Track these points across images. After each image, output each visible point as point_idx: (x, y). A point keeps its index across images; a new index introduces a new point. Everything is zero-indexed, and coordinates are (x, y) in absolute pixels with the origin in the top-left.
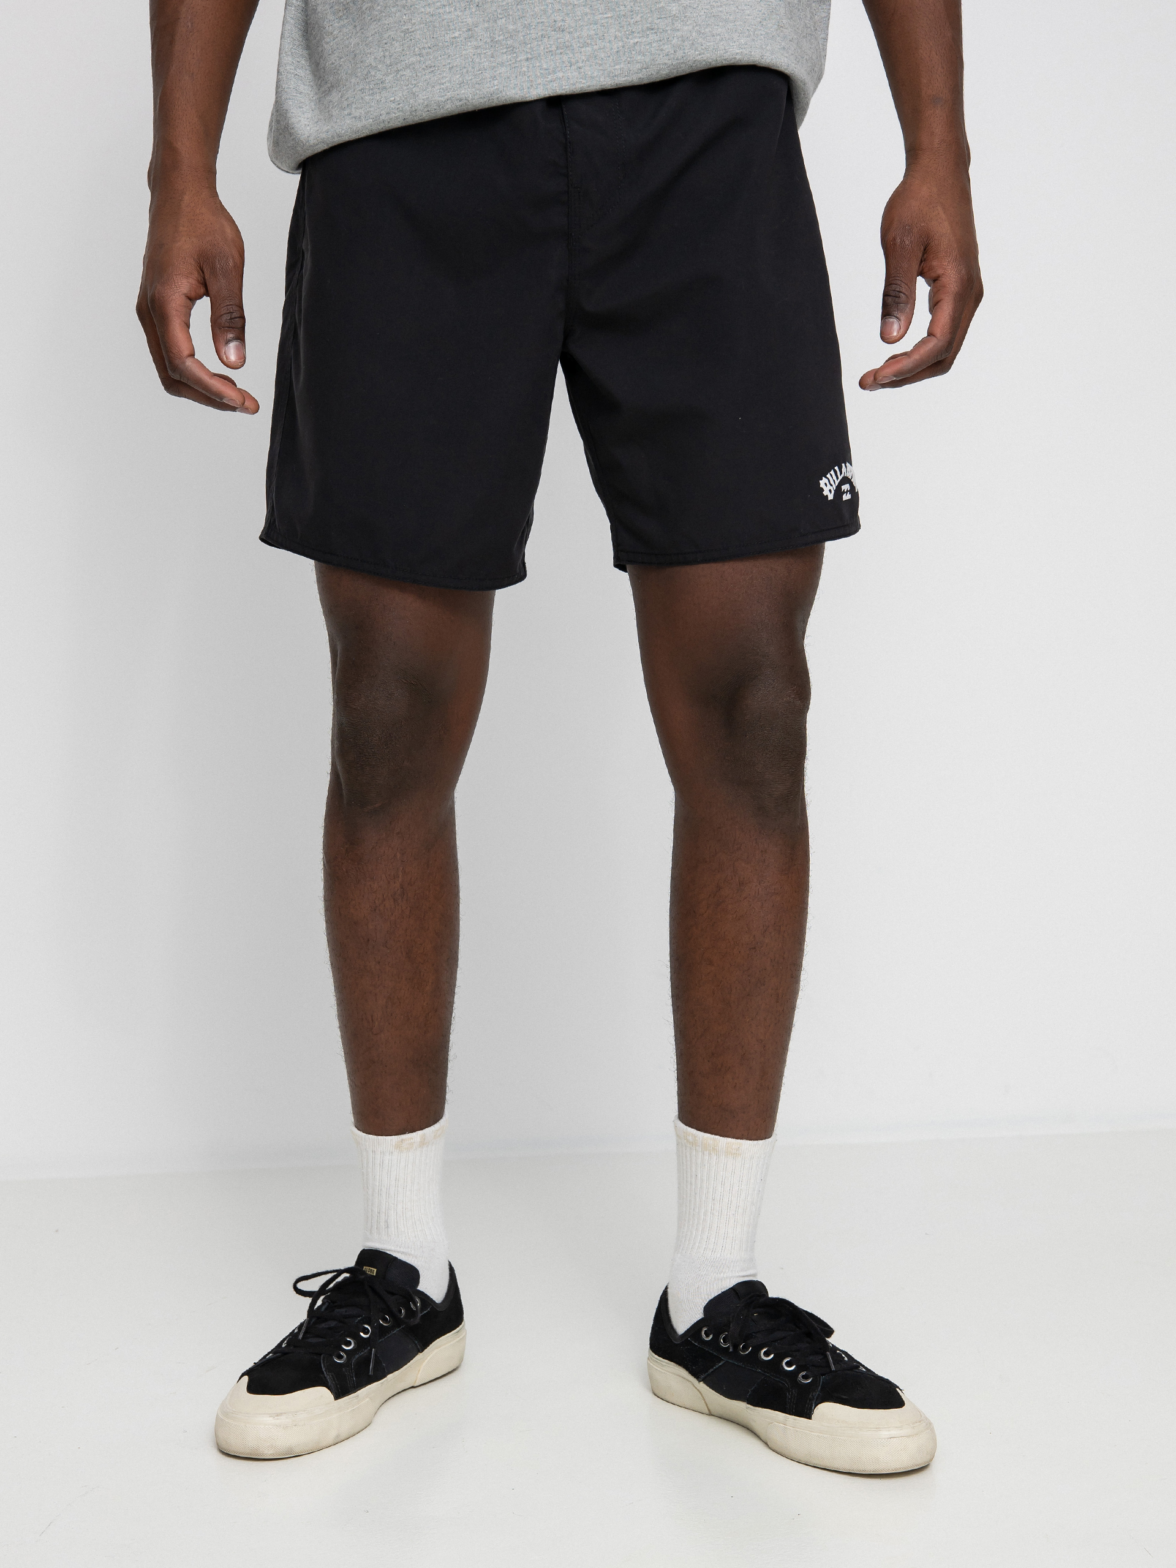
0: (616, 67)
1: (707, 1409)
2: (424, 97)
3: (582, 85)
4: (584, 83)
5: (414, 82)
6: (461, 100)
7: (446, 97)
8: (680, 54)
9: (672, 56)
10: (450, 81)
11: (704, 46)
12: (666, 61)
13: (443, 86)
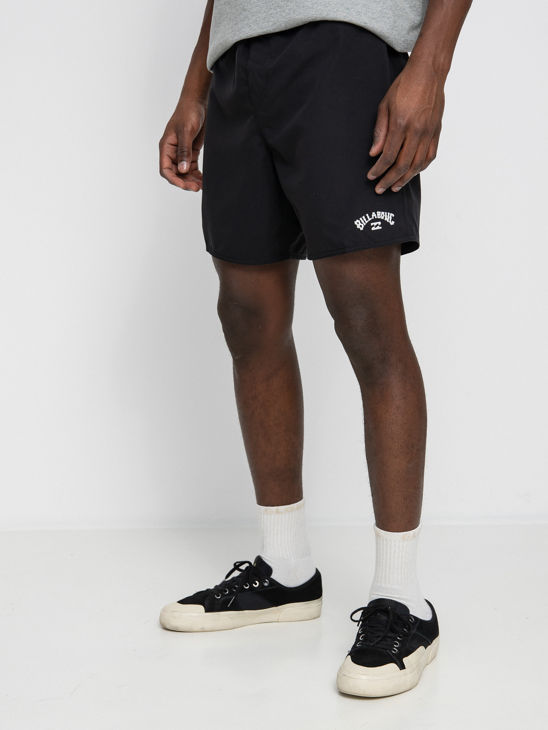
0: (263, 24)
3: (250, 33)
4: (251, 33)
8: (288, 16)
9: (285, 17)
11: (299, 12)
12: (283, 20)
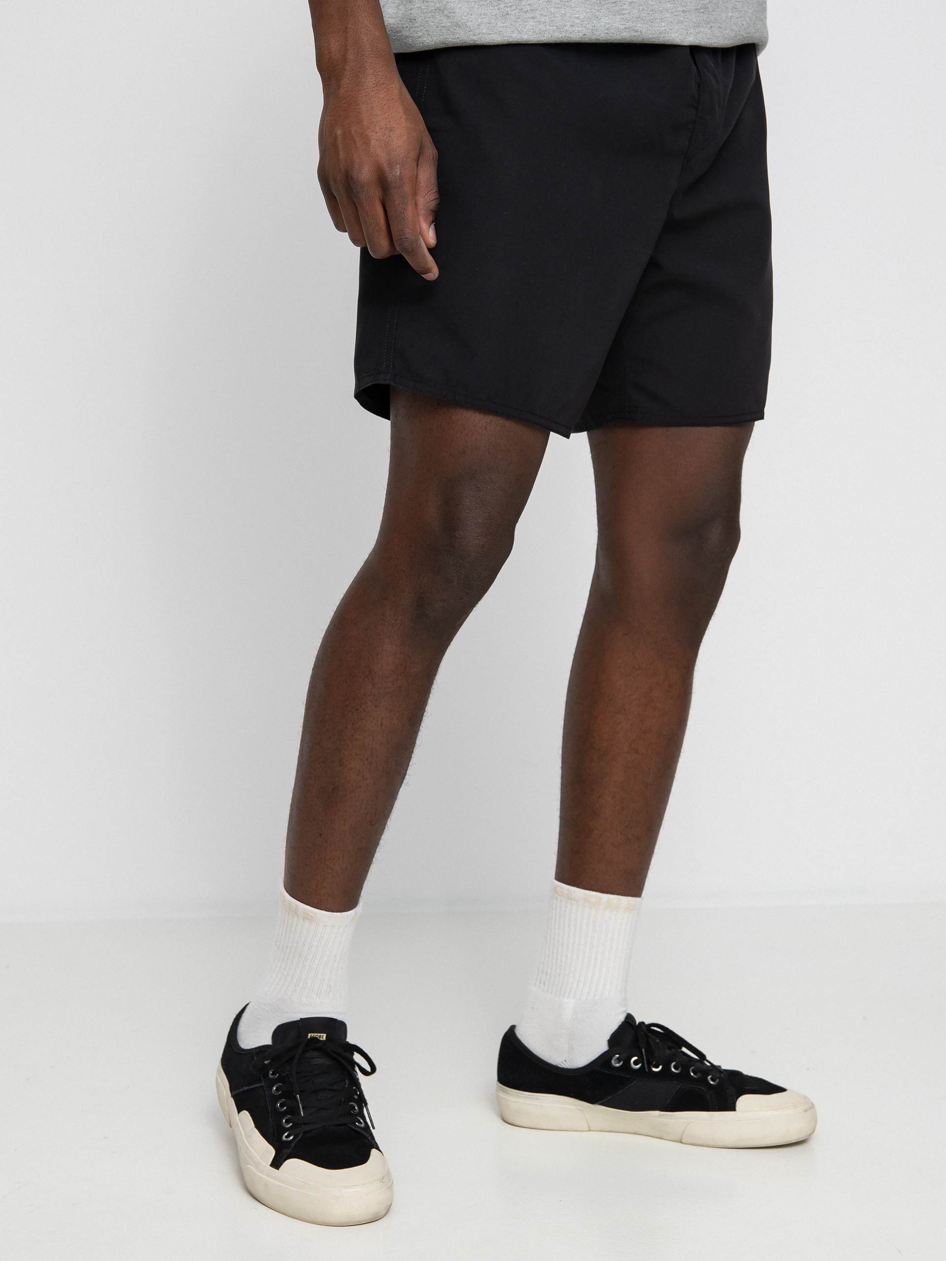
1: (587, 1126)
2: (606, 22)
5: (596, 8)
6: (637, 31)
7: (625, 26)
10: (629, 14)
13: (622, 16)
